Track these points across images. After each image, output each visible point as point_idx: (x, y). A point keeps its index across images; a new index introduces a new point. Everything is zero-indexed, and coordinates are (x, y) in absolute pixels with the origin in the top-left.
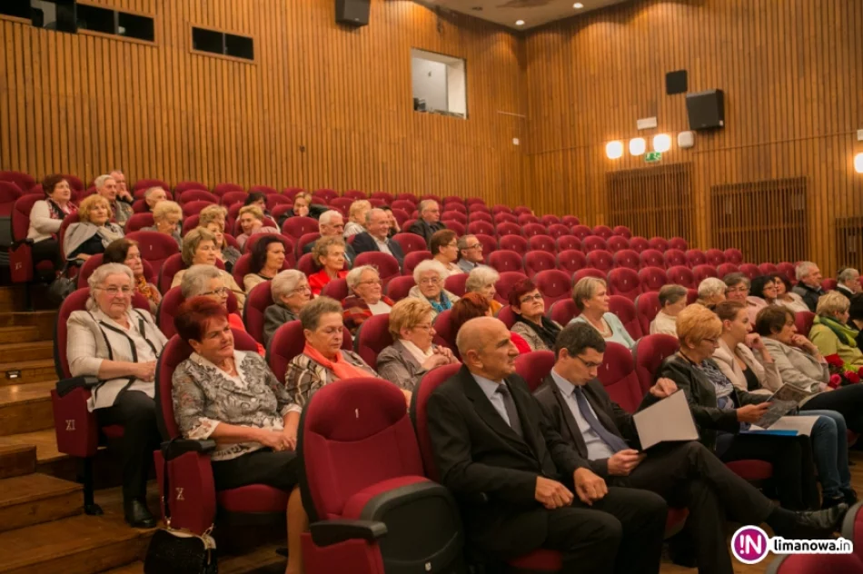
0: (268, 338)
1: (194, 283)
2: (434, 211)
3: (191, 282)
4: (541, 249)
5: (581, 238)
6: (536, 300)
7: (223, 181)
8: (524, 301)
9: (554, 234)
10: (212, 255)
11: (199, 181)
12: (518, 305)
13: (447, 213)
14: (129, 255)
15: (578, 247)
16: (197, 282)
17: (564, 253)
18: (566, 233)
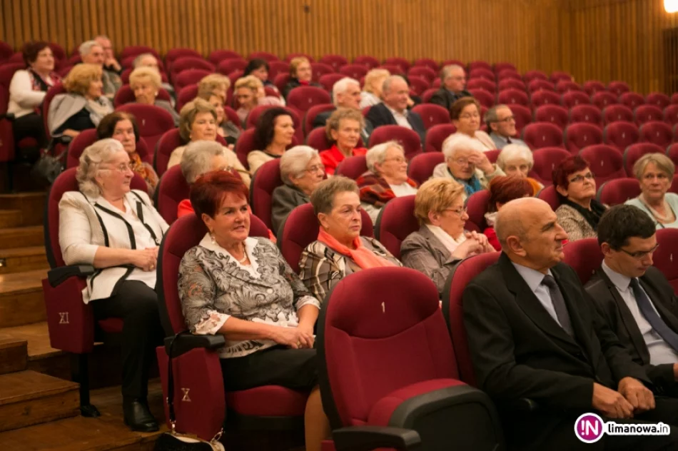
0: (277, 223)
1: (196, 161)
2: (459, 78)
3: (192, 160)
4: (584, 120)
5: (633, 108)
6: (587, 180)
7: (219, 46)
8: (573, 180)
9: (599, 104)
10: (209, 130)
11: (192, 47)
12: (565, 185)
13: (473, 81)
14: (116, 131)
15: (628, 117)
16: (198, 160)
17: (614, 125)
18: (613, 102)
